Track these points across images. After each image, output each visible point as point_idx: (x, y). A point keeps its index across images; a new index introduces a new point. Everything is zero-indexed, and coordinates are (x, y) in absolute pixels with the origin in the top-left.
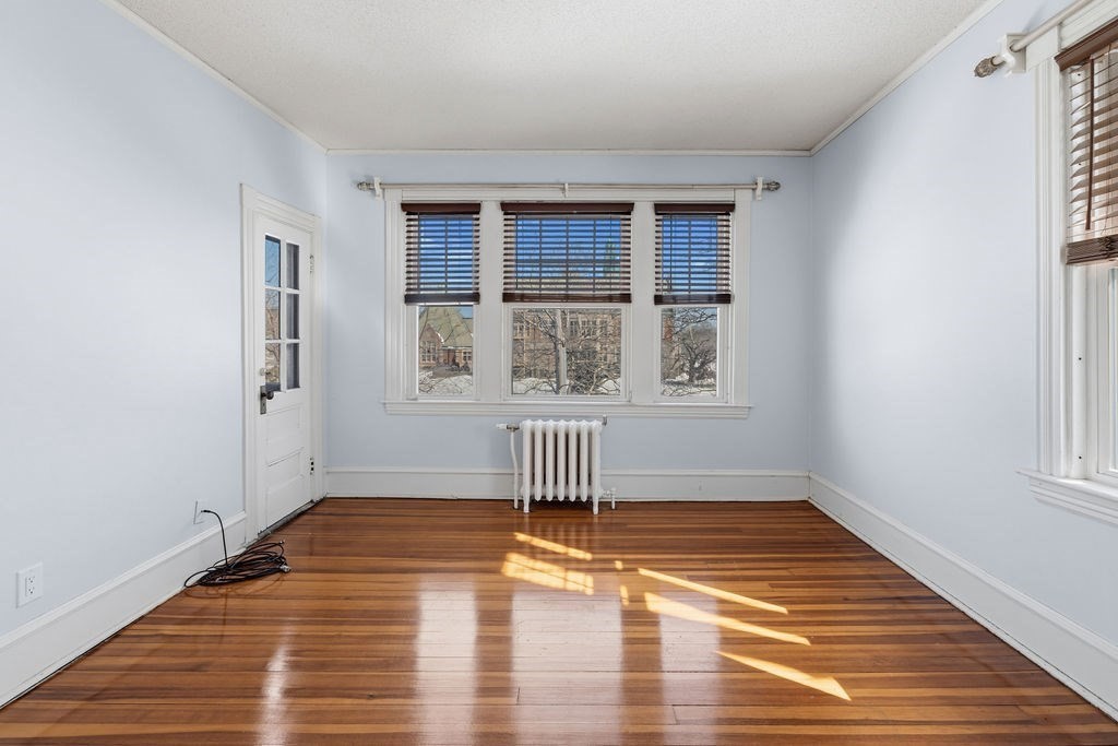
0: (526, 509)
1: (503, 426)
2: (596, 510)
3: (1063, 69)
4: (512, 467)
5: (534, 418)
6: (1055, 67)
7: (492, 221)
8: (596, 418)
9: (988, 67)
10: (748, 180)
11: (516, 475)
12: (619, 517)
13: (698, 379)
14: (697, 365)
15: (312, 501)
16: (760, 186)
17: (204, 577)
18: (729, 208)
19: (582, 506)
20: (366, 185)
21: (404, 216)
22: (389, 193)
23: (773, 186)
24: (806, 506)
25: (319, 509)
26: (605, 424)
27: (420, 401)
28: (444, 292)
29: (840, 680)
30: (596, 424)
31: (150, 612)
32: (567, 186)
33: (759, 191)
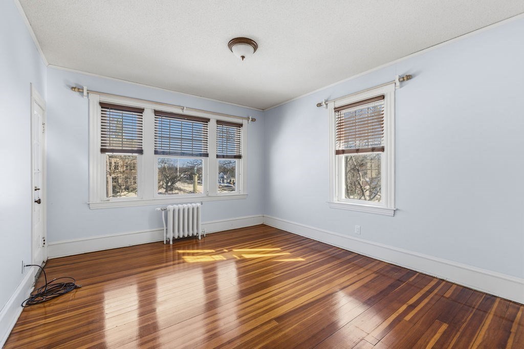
0: (171, 243)
1: (159, 209)
2: (200, 238)
3: (335, 111)
4: (163, 227)
5: (172, 204)
6: (333, 111)
7: (148, 117)
8: (198, 202)
9: (319, 105)
10: (245, 116)
11: (165, 230)
12: (207, 239)
13: (170, 190)
14: (169, 184)
15: (44, 262)
16: (250, 119)
17: (28, 302)
18: (240, 125)
19: (194, 238)
20: (78, 89)
21: (99, 108)
22: (91, 95)
23: (253, 120)
24: (263, 225)
25: (49, 265)
26: (202, 204)
27: (110, 201)
28: (121, 148)
29: (301, 258)
30: (199, 204)
31: (17, 322)
32: (185, 108)
33: (250, 121)
